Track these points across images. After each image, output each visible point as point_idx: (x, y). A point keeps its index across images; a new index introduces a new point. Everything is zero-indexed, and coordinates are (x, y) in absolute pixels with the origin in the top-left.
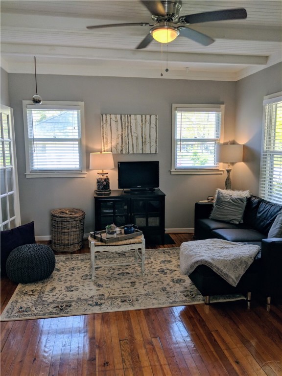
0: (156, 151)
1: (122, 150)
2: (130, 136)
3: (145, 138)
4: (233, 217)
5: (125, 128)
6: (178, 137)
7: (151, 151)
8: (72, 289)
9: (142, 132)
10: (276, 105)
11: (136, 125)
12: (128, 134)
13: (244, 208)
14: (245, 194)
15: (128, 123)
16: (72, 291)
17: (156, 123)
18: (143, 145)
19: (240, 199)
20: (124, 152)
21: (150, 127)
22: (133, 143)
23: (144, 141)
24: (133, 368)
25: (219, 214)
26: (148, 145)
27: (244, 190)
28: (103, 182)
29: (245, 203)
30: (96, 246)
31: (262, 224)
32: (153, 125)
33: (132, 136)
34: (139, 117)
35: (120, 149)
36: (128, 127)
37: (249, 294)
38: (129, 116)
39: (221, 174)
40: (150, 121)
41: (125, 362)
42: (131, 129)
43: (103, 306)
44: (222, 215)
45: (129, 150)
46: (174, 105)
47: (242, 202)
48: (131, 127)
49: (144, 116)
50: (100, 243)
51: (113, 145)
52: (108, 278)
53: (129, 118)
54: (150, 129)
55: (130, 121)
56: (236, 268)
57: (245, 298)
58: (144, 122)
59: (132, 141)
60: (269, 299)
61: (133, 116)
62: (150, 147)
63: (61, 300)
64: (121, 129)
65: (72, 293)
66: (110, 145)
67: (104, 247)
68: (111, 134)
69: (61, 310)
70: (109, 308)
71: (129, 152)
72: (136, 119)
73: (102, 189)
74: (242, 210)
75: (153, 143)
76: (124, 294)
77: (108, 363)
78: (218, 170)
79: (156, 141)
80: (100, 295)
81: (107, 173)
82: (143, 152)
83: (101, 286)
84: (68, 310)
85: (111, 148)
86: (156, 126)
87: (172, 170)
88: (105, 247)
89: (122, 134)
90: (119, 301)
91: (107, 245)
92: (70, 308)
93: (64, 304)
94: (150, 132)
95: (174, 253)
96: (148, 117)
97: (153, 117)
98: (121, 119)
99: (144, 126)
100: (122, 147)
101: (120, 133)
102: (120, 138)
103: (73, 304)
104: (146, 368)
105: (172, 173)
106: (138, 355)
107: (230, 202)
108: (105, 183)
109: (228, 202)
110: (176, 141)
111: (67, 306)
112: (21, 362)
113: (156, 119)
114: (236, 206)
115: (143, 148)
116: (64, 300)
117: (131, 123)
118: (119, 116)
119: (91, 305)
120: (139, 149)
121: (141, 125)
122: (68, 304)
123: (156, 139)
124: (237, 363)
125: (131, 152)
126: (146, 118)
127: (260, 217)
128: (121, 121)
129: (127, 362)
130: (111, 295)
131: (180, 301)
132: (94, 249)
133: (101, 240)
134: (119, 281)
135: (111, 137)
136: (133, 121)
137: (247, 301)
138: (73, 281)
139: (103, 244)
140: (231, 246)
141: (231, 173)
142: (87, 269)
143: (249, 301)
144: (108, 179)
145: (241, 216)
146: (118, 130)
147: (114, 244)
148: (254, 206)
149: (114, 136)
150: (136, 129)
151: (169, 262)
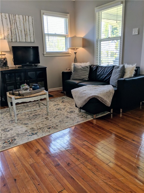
0: (34, 41)
1: (12, 39)
2: (16, 29)
3: (27, 32)
4: (85, 77)
5: (12, 24)
6: (46, 32)
7: (31, 40)
8: (8, 130)
9: (24, 27)
10: (101, 12)
11: (20, 22)
12: (15, 28)
13: (89, 71)
14: (88, 64)
15: (14, 20)
16: (9, 131)
17: (32, 22)
18: (25, 36)
19: (86, 67)
20: (13, 41)
21: (29, 24)
22: (19, 34)
23: (26, 34)
24: (87, 161)
25: (76, 76)
26: (29, 36)
27: (86, 62)
28: (3, 61)
29: (89, 68)
30: (15, 99)
31: (101, 77)
32: (31, 23)
33: (18, 29)
34: (21, 16)
35: (10, 38)
36: (14, 23)
37: (112, 110)
38: (14, 15)
39: (70, 56)
40: (29, 20)
41: (79, 159)
42: (17, 24)
43: (38, 134)
44: (79, 76)
45: (16, 39)
46: (42, 11)
47: (88, 68)
48: (16, 23)
49: (24, 16)
50: (18, 97)
51: (5, 35)
52: (27, 119)
53: (15, 17)
54: (29, 25)
55: (16, 19)
56: (109, 96)
57: (110, 113)
58: (25, 20)
59: (18, 33)
60: (121, 110)
61: (17, 16)
62: (30, 38)
63: (5, 138)
64: (10, 25)
65: (9, 132)
66: (3, 35)
67: (21, 99)
68: (3, 27)
69: (10, 143)
70: (43, 134)
71: (16, 40)
72: (19, 18)
73: (3, 66)
74: (88, 73)
75: (32, 35)
76: (46, 125)
77: (69, 163)
78: (68, 53)
79: (34, 34)
80: (31, 129)
81: (5, 55)
82: (26, 41)
83: (27, 124)
84: (16, 142)
85: (4, 37)
86: (32, 23)
87: (45, 53)
88: (23, 99)
89: (11, 28)
90: (46, 129)
91: (24, 98)
92: (16, 141)
93: (10, 140)
94: (29, 27)
95: (57, 101)
96: (27, 17)
97: (30, 18)
98: (9, 17)
99: (25, 23)
100: (12, 37)
101: (10, 27)
102: (10, 31)
103: (16, 138)
104: (93, 158)
105: (45, 55)
106: (83, 153)
107: (82, 69)
108: (5, 61)
109: (80, 69)
110: (45, 34)
111: (13, 140)
112: (4, 185)
113: (32, 19)
114: (84, 70)
115: (26, 38)
116: (7, 137)
117: (16, 20)
118: (7, 15)
119: (30, 135)
120: (23, 39)
121: (23, 22)
122: (13, 139)
123: (33, 32)
124: (134, 141)
125: (18, 41)
126: (26, 18)
127: (99, 74)
128: (10, 18)
129: (80, 159)
130: (38, 127)
131: (81, 121)
132: (15, 102)
133: (19, 95)
134: (36, 119)
135: (4, 29)
136: (17, 19)
137: (111, 113)
138: (4, 125)
139: (21, 97)
140: (98, 87)
141: (77, 54)
142: (9, 117)
143: (112, 113)
144: (6, 58)
145: (88, 76)
146: (8, 25)
147: (29, 96)
148: (94, 69)
149: (6, 29)
150: (20, 25)
151: (58, 104)
